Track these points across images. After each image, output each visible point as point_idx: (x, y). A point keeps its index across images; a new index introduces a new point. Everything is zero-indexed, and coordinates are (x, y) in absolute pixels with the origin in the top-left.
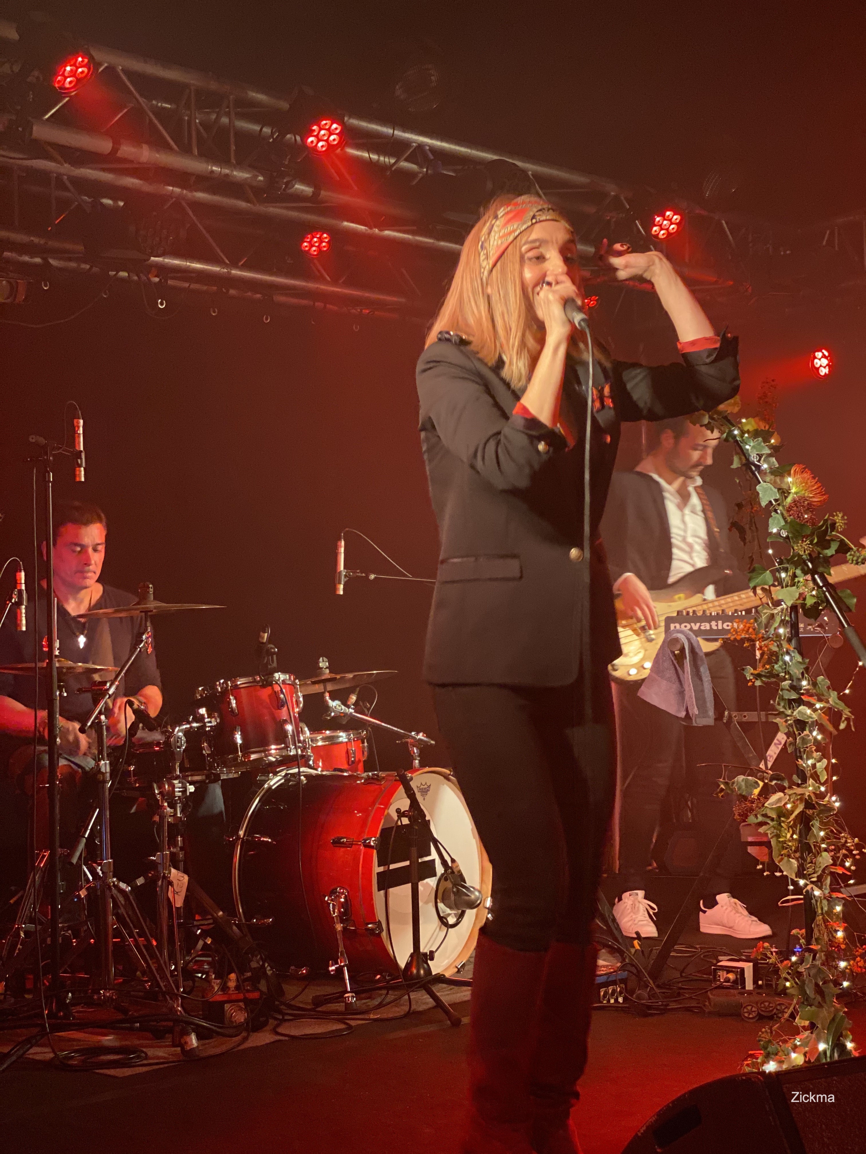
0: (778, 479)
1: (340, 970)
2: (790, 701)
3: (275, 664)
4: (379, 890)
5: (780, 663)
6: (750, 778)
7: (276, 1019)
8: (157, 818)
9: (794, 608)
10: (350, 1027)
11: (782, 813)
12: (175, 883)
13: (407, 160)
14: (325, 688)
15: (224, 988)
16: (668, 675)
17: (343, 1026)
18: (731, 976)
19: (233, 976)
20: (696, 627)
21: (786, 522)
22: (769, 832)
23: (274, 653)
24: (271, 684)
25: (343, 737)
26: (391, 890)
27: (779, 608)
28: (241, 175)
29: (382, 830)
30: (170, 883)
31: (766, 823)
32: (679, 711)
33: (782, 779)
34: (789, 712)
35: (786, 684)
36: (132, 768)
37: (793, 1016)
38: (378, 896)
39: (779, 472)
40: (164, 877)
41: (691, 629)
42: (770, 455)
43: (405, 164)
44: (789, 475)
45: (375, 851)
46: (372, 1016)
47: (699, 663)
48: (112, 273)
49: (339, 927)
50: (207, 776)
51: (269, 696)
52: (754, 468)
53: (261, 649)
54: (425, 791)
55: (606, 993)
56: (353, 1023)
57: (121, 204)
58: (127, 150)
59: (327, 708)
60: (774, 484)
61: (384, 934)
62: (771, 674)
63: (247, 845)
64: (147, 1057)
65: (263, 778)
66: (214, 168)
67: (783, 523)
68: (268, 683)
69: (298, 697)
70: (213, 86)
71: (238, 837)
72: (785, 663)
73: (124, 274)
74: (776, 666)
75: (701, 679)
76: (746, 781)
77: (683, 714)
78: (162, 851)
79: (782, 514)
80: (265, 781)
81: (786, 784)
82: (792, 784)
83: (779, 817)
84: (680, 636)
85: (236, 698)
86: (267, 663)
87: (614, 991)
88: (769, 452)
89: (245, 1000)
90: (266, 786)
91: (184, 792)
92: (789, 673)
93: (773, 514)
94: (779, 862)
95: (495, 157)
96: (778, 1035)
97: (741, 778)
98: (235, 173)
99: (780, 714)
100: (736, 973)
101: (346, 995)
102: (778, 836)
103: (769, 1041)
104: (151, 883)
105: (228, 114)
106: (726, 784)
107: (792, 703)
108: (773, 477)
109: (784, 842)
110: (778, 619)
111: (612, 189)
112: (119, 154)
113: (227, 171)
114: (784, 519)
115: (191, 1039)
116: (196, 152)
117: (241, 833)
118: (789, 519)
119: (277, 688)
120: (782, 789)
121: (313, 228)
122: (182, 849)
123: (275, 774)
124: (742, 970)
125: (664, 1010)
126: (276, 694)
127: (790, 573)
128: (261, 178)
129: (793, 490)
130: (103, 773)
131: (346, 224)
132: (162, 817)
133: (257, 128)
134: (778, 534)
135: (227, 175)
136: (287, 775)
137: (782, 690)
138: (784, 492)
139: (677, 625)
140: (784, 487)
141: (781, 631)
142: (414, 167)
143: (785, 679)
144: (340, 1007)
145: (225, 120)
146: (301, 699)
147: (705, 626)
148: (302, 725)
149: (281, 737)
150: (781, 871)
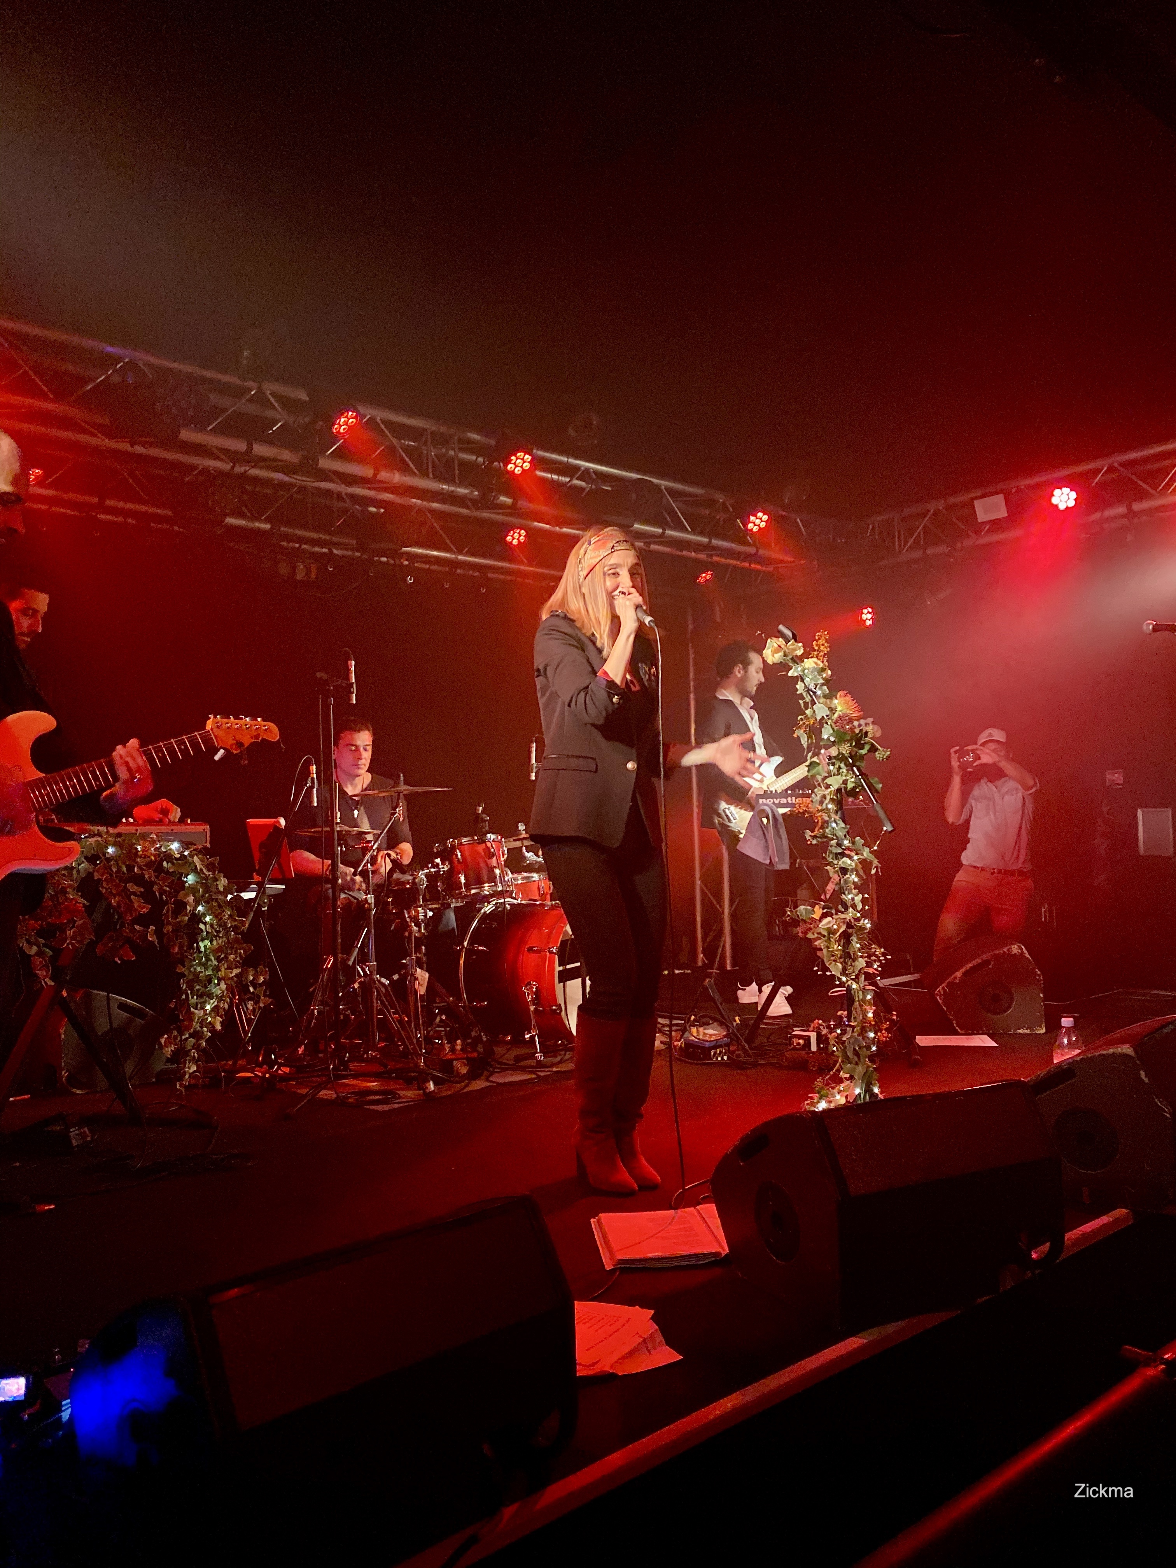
0: (828, 701)
1: (532, 1038)
2: (837, 854)
3: (487, 828)
4: (559, 983)
5: (830, 828)
6: (809, 907)
7: (488, 1071)
8: (407, 934)
9: (839, 790)
10: (538, 1076)
11: (831, 932)
12: (420, 978)
13: (578, 479)
14: (523, 844)
15: (453, 1050)
16: (757, 835)
17: (533, 1076)
18: (801, 1041)
19: (459, 1042)
20: (777, 801)
21: (834, 730)
22: (822, 945)
23: (487, 820)
24: (485, 842)
25: (535, 876)
26: (568, 983)
27: (829, 790)
28: (462, 491)
29: (562, 941)
30: (417, 979)
31: (820, 939)
32: (765, 859)
33: (831, 908)
34: (836, 862)
35: (834, 842)
36: (390, 900)
37: (838, 1071)
38: (559, 987)
39: (829, 697)
40: (412, 975)
41: (774, 803)
42: (823, 685)
43: (576, 482)
44: (836, 698)
45: (556, 956)
46: (554, 1069)
47: (779, 826)
48: (376, 559)
49: (532, 1008)
50: (442, 905)
51: (484, 849)
52: (811, 693)
53: (477, 818)
55: (715, 1053)
56: (542, 1074)
57: (382, 511)
58: (384, 475)
59: (524, 858)
60: (825, 704)
61: (563, 1013)
62: (824, 836)
63: (469, 952)
64: (400, 1097)
65: (480, 906)
66: (444, 487)
67: (832, 732)
68: (482, 841)
69: (503, 851)
70: (443, 429)
71: (463, 946)
72: (833, 829)
73: (384, 559)
74: (827, 830)
75: (780, 837)
76: (806, 909)
77: (768, 862)
78: (410, 956)
79: (831, 725)
80: (482, 908)
81: (833, 911)
82: (838, 911)
83: (829, 934)
84: (766, 808)
85: (460, 852)
86: (482, 828)
87: (721, 1052)
88: (823, 682)
89: (468, 1059)
90: (482, 911)
91: (425, 916)
92: (836, 835)
93: (825, 725)
94: (829, 965)
95: (639, 477)
96: (828, 1084)
97: (802, 907)
98: (458, 489)
99: (830, 864)
100: (804, 1039)
101: (537, 1055)
102: (828, 947)
103: (822, 1088)
104: (403, 979)
105: (453, 449)
106: (791, 911)
107: (838, 856)
108: (824, 700)
109: (832, 951)
110: (828, 798)
111: (721, 498)
112: (379, 477)
113: (452, 488)
114: (833, 729)
115: (430, 1085)
116: (431, 475)
117: (465, 944)
118: (835, 729)
119: (489, 844)
120: (831, 916)
121: (513, 528)
122: (425, 955)
123: (489, 903)
124: (809, 1037)
125: (755, 1065)
126: (488, 848)
127: (837, 766)
128: (476, 493)
129: (839, 708)
130: (369, 904)
131: (536, 524)
132: (410, 934)
133: (474, 458)
134: (828, 739)
135: (452, 491)
136: (496, 903)
137: (831, 846)
138: (832, 710)
139: (764, 800)
140: (833, 706)
141: (830, 806)
142: (583, 484)
143: (833, 839)
144: (533, 1063)
145: (452, 453)
146: (506, 852)
147: (784, 801)
148: (507, 869)
149: (492, 879)
150: (831, 972)
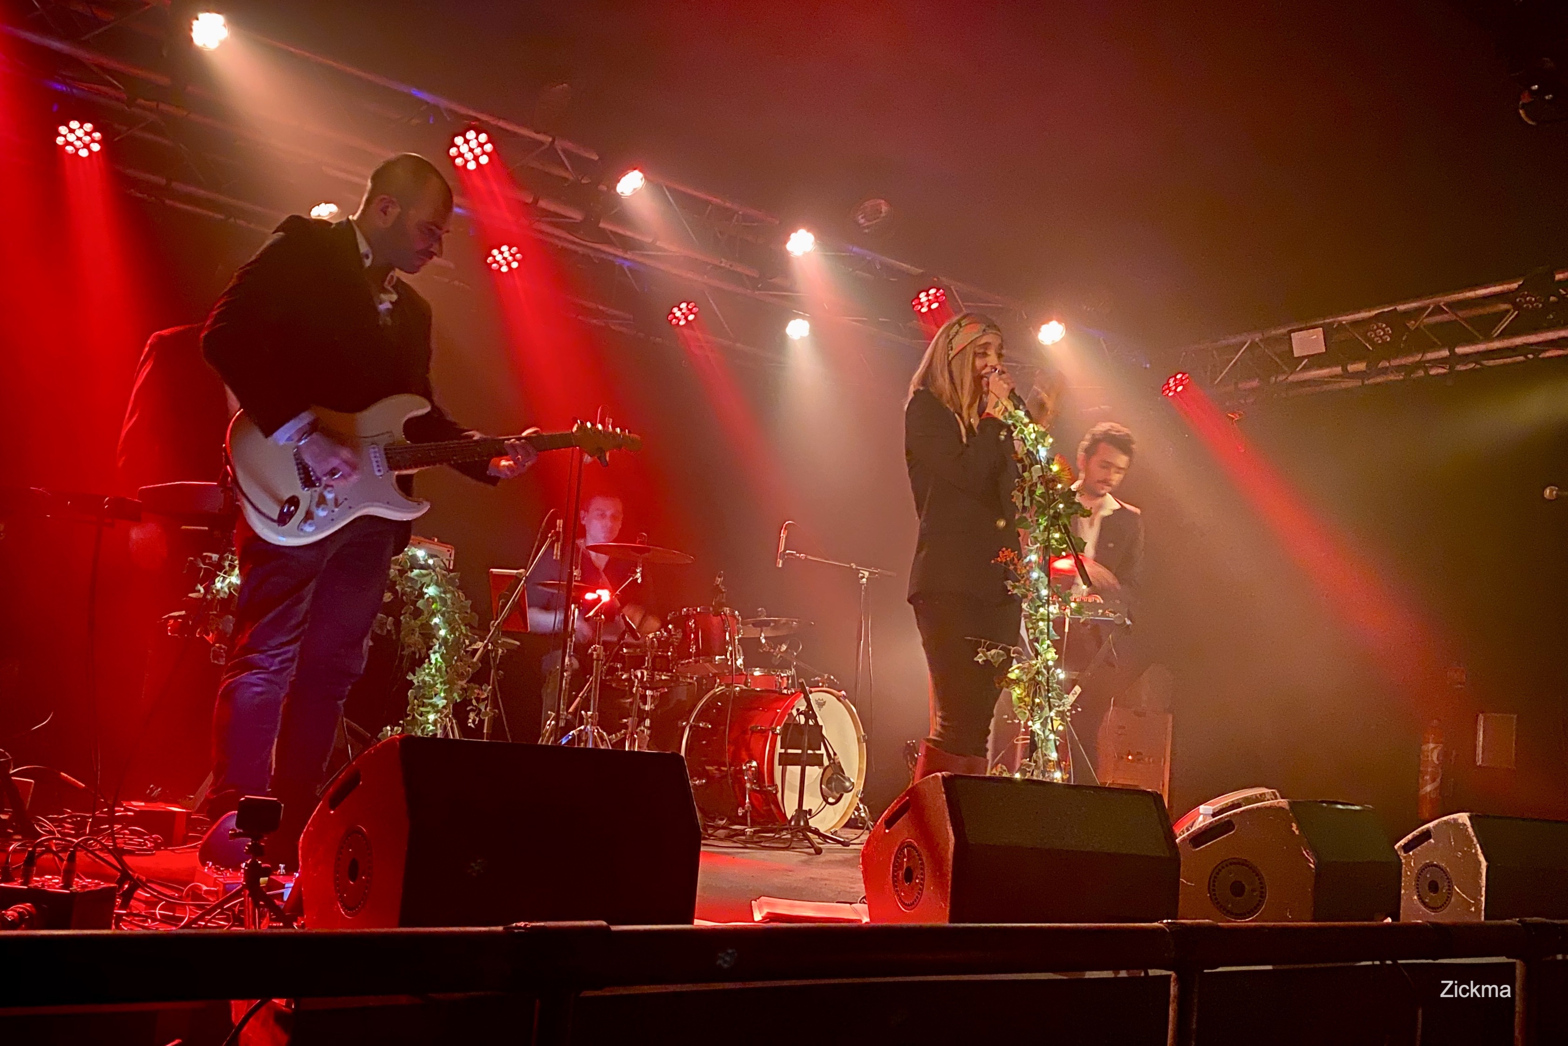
4: (779, 765)
26: (789, 767)
28: (741, 268)
29: (786, 723)
38: (778, 769)
45: (779, 738)
49: (748, 785)
54: (821, 704)
61: (779, 795)
63: (694, 729)
66: (723, 261)
71: (689, 722)
80: (713, 689)
98: (738, 266)
101: (747, 830)
112: (659, 244)
117: (691, 720)
119: (724, 617)
135: (731, 267)
144: (742, 838)
149: (723, 652)
